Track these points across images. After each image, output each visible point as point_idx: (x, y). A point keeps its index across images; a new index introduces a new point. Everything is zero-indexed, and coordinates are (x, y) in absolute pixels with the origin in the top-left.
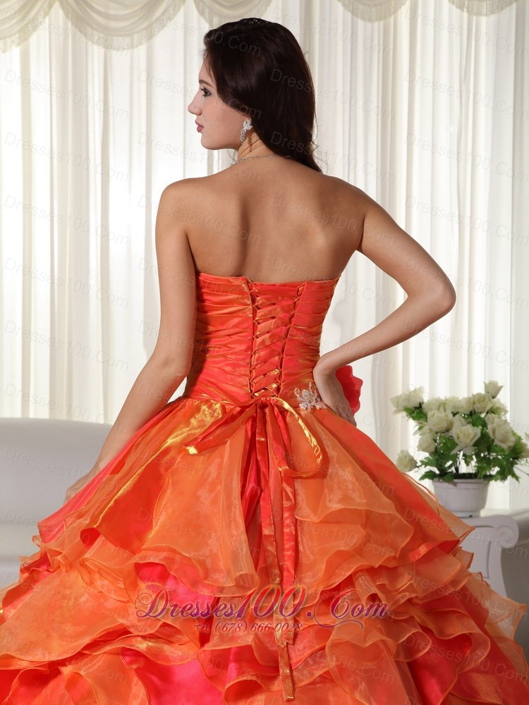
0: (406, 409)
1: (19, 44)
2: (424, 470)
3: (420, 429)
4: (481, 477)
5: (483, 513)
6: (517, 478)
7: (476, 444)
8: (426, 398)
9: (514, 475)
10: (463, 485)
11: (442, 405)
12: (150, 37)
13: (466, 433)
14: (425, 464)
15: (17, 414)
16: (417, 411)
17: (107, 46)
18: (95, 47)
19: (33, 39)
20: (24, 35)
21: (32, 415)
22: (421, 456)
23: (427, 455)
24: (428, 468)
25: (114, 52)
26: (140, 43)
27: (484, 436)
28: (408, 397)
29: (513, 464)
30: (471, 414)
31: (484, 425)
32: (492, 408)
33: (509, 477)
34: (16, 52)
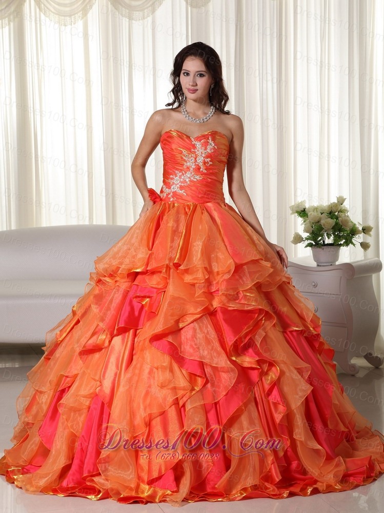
0: (297, 212)
1: (82, 18)
2: (307, 242)
3: (304, 222)
4: (336, 245)
5: (337, 263)
6: (354, 245)
7: (333, 228)
8: (307, 206)
9: (352, 243)
10: (326, 249)
11: (315, 209)
12: (153, 11)
13: (329, 222)
14: (307, 239)
15: (87, 223)
16: (303, 213)
17: (130, 18)
18: (124, 19)
19: (89, 15)
20: (85, 12)
21: (94, 223)
22: (305, 235)
23: (308, 234)
24: (309, 241)
25: (134, 22)
26: (148, 16)
27: (337, 224)
28: (298, 206)
29: (352, 238)
30: (330, 213)
31: (337, 218)
32: (341, 210)
33: (350, 245)
34: (80, 23)
